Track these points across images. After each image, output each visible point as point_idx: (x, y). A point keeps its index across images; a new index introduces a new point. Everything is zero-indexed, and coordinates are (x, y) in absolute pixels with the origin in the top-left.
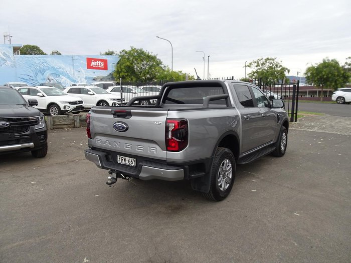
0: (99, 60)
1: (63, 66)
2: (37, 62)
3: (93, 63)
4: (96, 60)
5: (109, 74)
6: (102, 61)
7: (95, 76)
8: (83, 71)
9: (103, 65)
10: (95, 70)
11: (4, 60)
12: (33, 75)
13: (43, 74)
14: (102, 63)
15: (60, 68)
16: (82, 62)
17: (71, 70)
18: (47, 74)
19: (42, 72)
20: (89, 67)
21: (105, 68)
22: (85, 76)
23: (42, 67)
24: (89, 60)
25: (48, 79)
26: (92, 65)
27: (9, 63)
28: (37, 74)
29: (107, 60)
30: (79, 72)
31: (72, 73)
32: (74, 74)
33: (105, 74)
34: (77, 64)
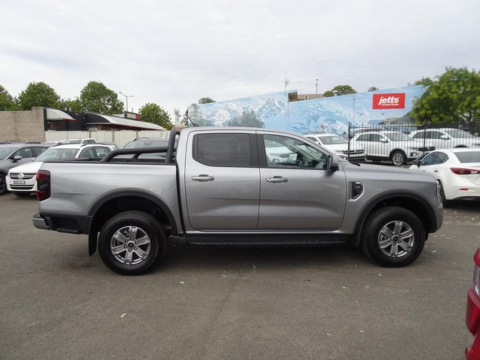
0: (391, 95)
1: (340, 109)
2: (311, 107)
3: (382, 101)
4: (386, 96)
5: (406, 113)
6: (396, 95)
7: (383, 118)
8: (367, 113)
9: (398, 101)
10: (384, 110)
11: (279, 109)
12: (305, 123)
13: (316, 121)
14: (395, 99)
15: (337, 112)
16: (366, 101)
17: (350, 113)
18: (321, 120)
19: (316, 118)
20: (376, 106)
21: (401, 105)
22: (368, 120)
23: (316, 112)
24: (376, 98)
25: (322, 126)
26: (380, 104)
27: (283, 111)
28: (309, 122)
29: (404, 94)
30: (361, 114)
31: (352, 117)
32: (354, 118)
33: (399, 114)
34: (359, 104)
